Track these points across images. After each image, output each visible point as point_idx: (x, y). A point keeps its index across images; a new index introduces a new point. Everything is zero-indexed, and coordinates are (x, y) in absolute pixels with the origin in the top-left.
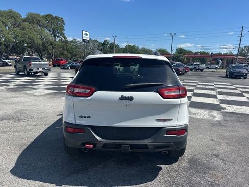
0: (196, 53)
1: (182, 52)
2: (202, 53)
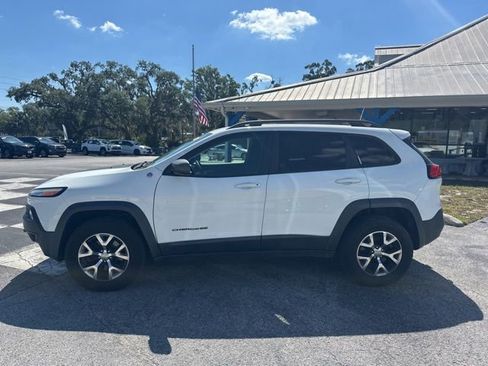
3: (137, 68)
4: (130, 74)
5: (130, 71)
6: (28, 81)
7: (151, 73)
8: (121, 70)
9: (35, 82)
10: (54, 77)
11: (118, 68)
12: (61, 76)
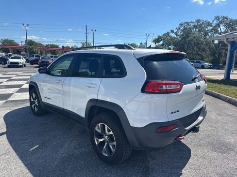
0: (47, 46)
1: (33, 44)
2: (52, 46)
3: (213, 21)
4: (209, 24)
5: (209, 23)
6: (161, 35)
7: (221, 22)
8: (203, 23)
9: (164, 35)
10: (172, 31)
11: (201, 23)
12: (175, 31)
